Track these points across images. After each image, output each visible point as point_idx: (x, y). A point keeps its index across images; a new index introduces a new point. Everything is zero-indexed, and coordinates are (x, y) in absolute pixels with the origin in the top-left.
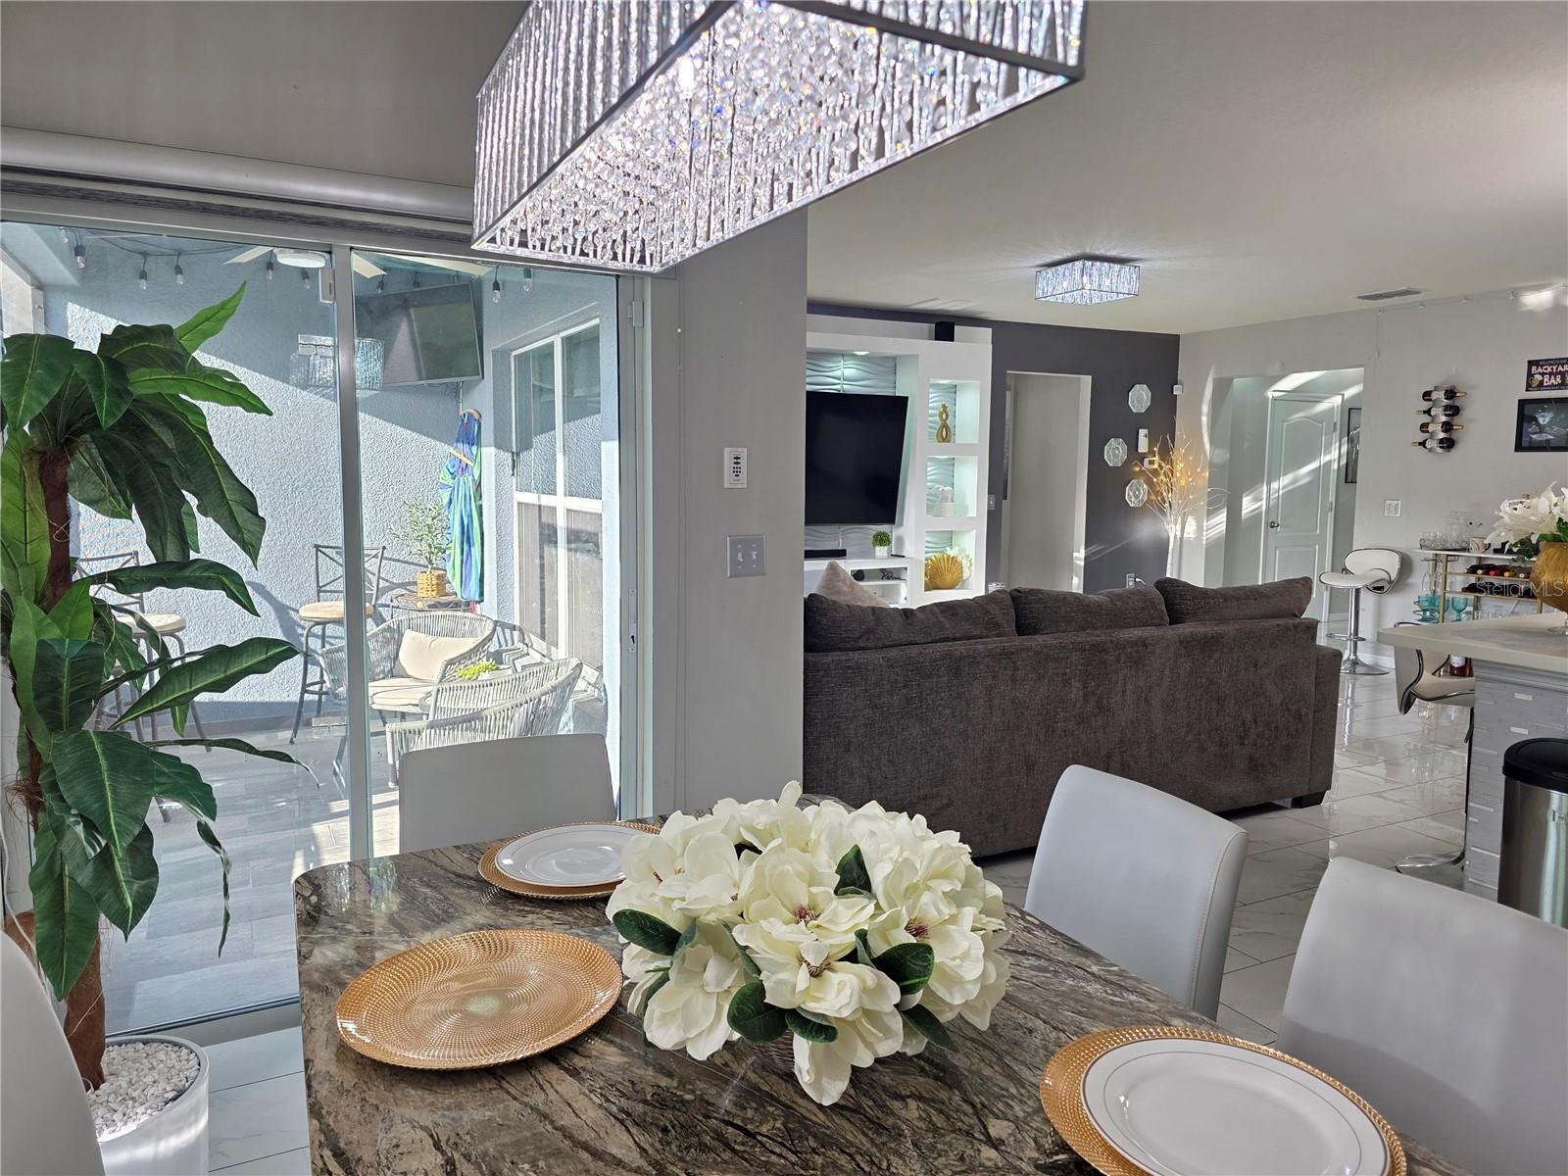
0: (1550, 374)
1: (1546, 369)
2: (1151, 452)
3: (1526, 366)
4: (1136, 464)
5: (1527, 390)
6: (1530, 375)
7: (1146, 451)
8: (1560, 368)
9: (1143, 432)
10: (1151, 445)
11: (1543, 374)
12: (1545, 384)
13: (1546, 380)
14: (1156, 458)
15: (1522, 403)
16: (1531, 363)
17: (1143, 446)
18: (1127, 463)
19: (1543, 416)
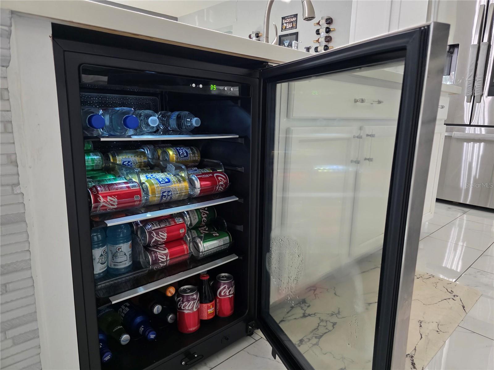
0: (288, 23)
1: (287, 21)
3: (281, 19)
5: (282, 31)
6: (282, 24)
8: (292, 20)
11: (286, 23)
12: (287, 28)
13: (287, 26)
15: (280, 37)
16: (283, 18)
19: (286, 42)
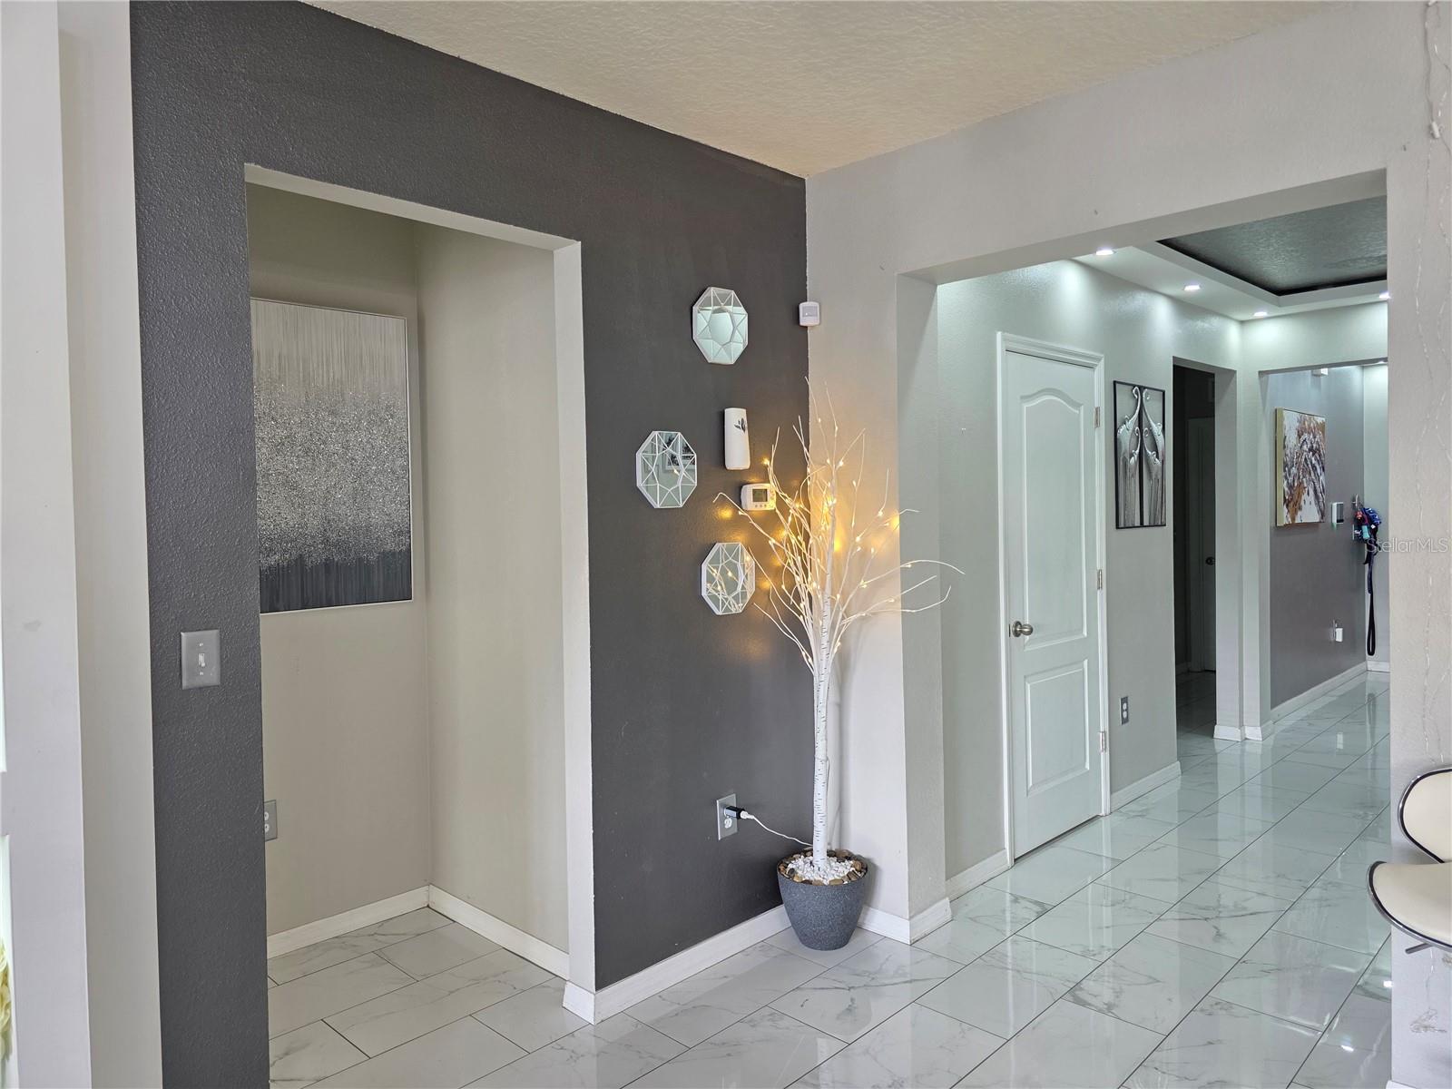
2: (757, 470)
4: (723, 501)
7: (747, 466)
9: (735, 416)
10: (755, 453)
14: (771, 487)
17: (738, 453)
18: (698, 499)
